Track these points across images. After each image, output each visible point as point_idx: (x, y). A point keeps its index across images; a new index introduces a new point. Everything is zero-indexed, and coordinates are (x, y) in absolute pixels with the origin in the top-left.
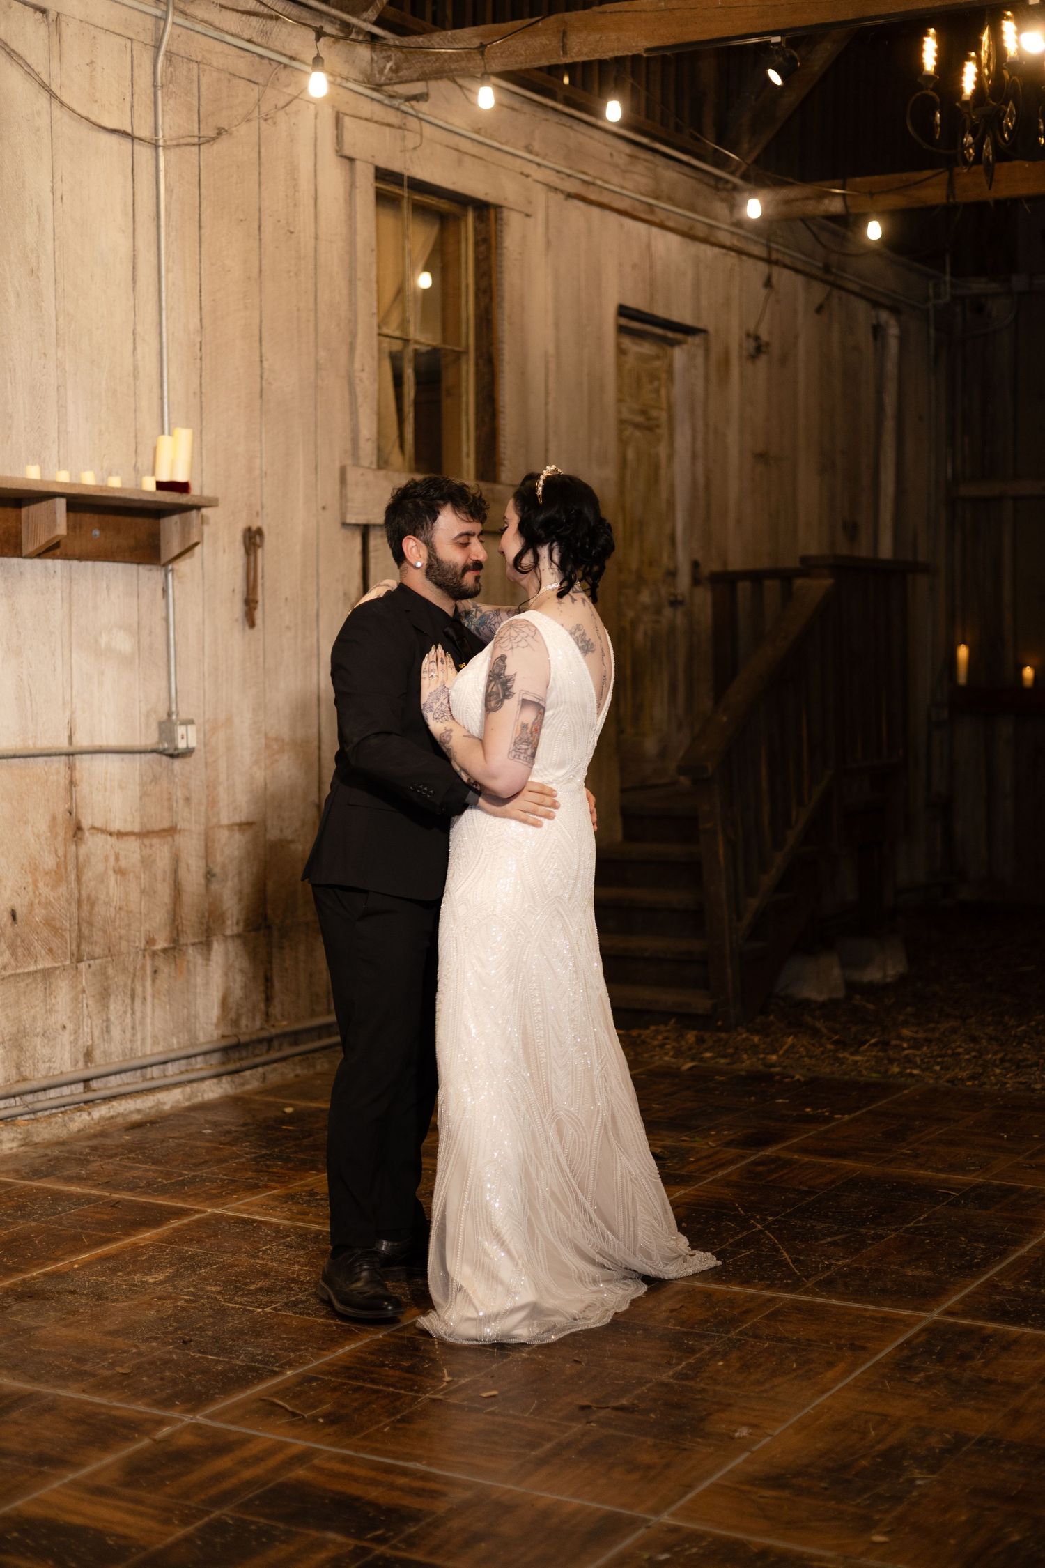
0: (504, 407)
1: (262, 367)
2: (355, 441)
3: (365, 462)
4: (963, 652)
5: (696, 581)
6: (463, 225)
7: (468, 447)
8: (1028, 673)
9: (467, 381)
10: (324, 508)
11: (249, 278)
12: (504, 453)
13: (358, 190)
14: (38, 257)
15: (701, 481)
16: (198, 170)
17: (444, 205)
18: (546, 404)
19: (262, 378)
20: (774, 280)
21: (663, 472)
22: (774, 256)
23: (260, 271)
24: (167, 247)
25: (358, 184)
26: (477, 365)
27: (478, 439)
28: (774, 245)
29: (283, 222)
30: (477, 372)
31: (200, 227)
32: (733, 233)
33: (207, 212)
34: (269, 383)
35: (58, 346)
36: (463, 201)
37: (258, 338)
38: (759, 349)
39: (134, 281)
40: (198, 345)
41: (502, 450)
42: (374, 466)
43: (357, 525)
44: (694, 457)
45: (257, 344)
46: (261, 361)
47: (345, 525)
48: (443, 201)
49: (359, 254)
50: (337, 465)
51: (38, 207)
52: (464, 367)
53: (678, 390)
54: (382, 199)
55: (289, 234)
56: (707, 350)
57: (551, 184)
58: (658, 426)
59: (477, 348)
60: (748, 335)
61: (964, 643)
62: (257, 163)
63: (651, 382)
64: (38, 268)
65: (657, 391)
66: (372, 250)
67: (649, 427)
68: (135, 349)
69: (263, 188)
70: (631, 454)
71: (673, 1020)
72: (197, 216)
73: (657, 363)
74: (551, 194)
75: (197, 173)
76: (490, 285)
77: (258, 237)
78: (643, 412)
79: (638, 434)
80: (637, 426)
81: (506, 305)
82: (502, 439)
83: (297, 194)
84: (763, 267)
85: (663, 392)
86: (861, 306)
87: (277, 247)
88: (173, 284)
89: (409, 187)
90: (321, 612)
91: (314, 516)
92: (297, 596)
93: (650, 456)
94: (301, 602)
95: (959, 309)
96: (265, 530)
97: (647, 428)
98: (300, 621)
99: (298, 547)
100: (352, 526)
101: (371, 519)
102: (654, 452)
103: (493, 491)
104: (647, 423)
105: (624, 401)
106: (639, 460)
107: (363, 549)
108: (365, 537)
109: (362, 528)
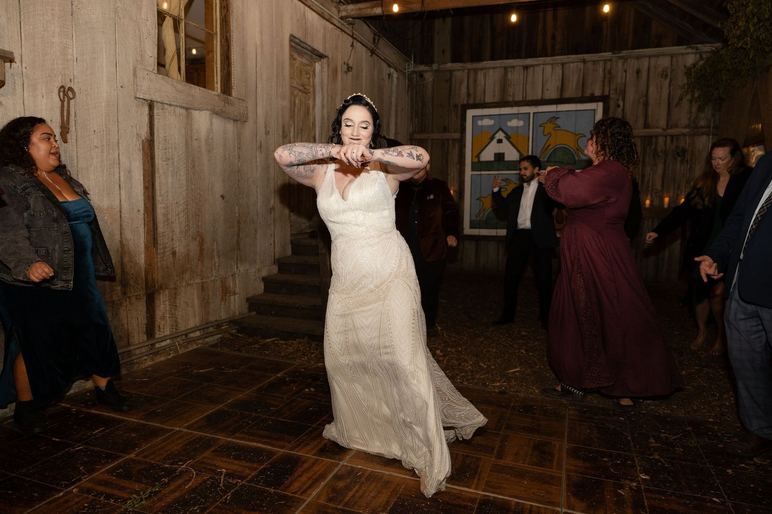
0: (233, 62)
2: (142, 56)
3: (149, 68)
7: (217, 79)
9: (217, 48)
10: (122, 87)
15: (326, 116)
18: (256, 67)
19: (72, 4)
20: (354, 44)
21: (311, 111)
22: (355, 36)
26: (221, 42)
27: (222, 76)
28: (354, 32)
30: (221, 45)
32: (339, 21)
38: (349, 69)
42: (155, 71)
43: (145, 100)
44: (323, 106)
50: (131, 66)
52: (215, 42)
53: (317, 80)
56: (328, 65)
58: (309, 93)
59: (221, 33)
60: (344, 63)
63: (306, 74)
65: (309, 79)
67: (305, 92)
70: (297, 101)
73: (309, 68)
76: (227, 4)
78: (303, 86)
79: (300, 93)
80: (300, 90)
81: (234, 15)
82: (233, 76)
84: (350, 39)
85: (311, 80)
86: (385, 65)
90: (121, 141)
91: (115, 90)
92: (103, 130)
93: (305, 104)
94: (106, 134)
95: (415, 76)
96: (76, 90)
97: (304, 92)
98: (105, 144)
99: (103, 104)
100: (141, 100)
101: (154, 98)
102: (307, 102)
103: (227, 99)
104: (304, 91)
105: (294, 79)
106: (301, 104)
107: (150, 113)
108: (151, 106)
109: (149, 101)
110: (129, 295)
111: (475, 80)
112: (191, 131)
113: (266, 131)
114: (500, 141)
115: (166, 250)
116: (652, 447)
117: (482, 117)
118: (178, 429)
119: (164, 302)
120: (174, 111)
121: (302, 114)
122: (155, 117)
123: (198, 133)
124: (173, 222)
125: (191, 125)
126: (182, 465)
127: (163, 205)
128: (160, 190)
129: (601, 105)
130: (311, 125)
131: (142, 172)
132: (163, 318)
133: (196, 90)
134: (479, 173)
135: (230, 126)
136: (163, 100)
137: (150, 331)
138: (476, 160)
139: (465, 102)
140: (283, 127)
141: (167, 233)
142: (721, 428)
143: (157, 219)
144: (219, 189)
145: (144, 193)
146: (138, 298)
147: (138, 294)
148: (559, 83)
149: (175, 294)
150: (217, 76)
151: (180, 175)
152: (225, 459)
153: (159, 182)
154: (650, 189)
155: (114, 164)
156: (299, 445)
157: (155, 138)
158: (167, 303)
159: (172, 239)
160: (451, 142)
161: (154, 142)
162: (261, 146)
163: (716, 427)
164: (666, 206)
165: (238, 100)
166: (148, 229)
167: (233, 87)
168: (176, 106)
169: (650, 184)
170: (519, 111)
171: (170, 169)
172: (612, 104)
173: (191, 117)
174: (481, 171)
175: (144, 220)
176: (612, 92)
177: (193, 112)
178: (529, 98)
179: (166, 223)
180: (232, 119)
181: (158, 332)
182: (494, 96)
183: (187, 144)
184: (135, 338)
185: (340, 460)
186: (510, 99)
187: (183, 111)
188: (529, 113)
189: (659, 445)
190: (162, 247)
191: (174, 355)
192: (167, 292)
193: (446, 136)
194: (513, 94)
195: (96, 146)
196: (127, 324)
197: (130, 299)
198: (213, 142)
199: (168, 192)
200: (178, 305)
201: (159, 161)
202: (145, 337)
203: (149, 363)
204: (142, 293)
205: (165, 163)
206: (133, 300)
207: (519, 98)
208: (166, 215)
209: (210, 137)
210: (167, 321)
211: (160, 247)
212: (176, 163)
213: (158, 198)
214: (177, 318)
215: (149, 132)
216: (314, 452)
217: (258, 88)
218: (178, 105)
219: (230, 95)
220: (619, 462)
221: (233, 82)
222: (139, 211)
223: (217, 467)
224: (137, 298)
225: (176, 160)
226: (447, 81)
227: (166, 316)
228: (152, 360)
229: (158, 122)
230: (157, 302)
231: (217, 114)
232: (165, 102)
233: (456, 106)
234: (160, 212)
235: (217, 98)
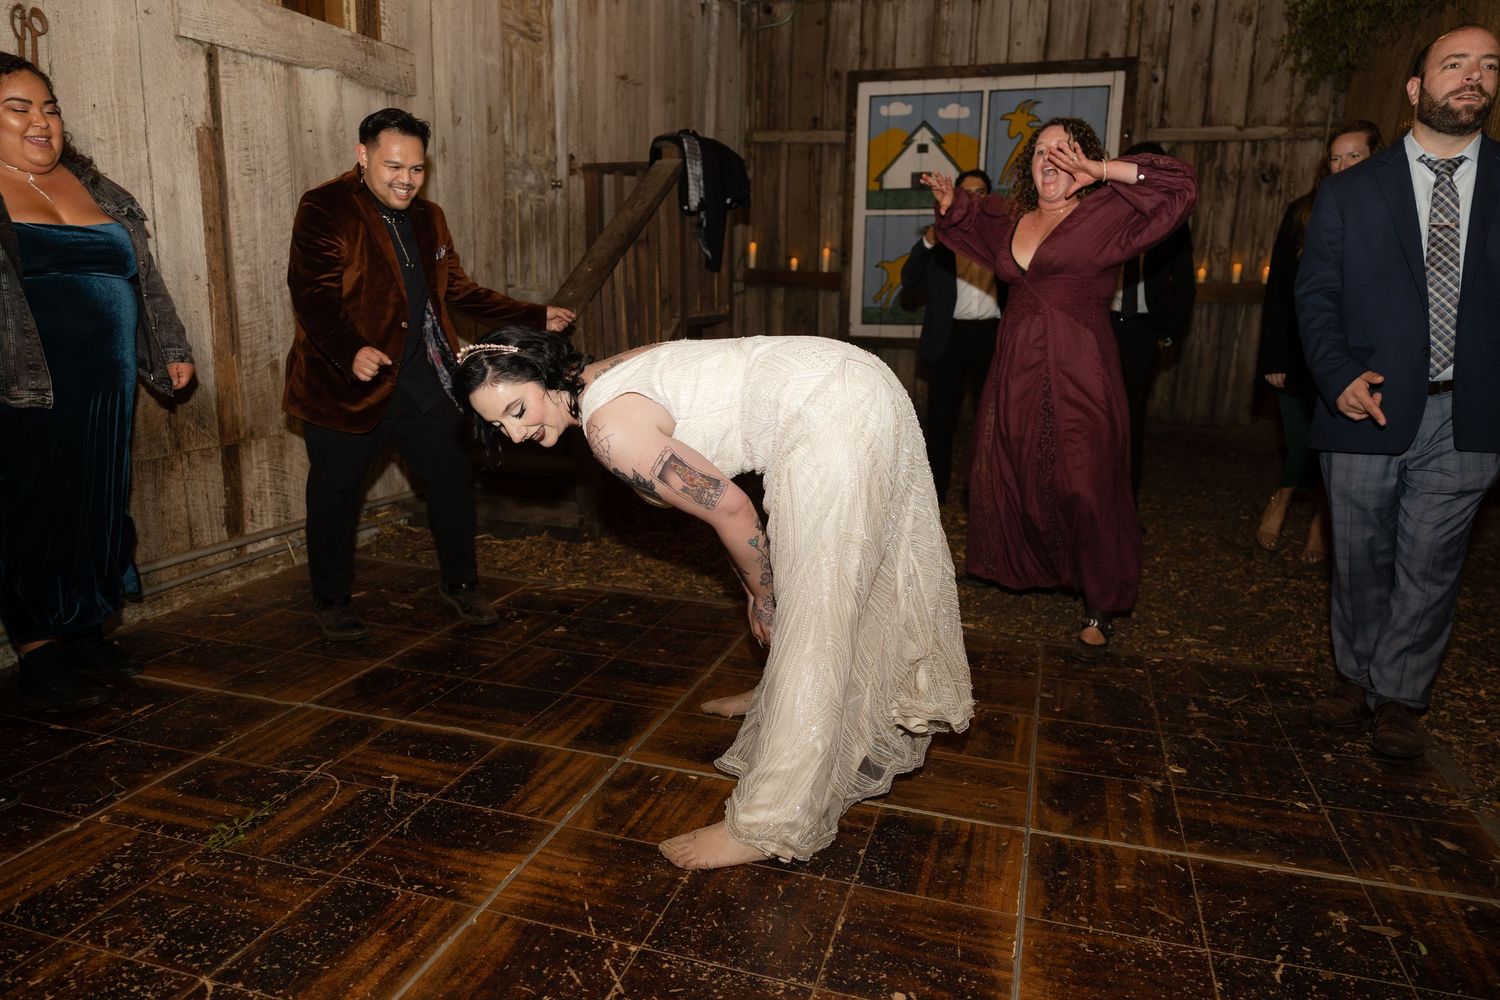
4: (753, 247)
5: (572, 171)
8: (794, 262)
10: (147, 12)
12: (384, 12)
15: (576, 91)
21: (545, 78)
43: (197, 42)
44: (569, 70)
53: (557, 12)
58: (540, 40)
61: (753, 241)
65: (539, 9)
67: (532, 36)
70: (516, 57)
71: (546, 532)
78: (527, 24)
79: (522, 40)
80: (522, 33)
85: (544, 10)
90: (151, 130)
91: (132, 17)
92: (113, 106)
93: (533, 61)
94: (119, 114)
95: (755, 10)
96: (49, 15)
97: (531, 38)
98: (118, 135)
99: (109, 49)
100: (190, 42)
101: (218, 39)
102: (536, 59)
103: (371, 45)
104: (530, 34)
105: (510, 9)
106: (524, 63)
107: (209, 71)
108: (211, 57)
109: (206, 46)
110: (187, 448)
111: (877, 23)
112: (299, 111)
113: (453, 116)
114: (923, 149)
115: (258, 359)
116: (1193, 719)
117: (889, 98)
118: (301, 704)
119: (259, 463)
120: (261, 67)
121: (526, 85)
122: (222, 80)
123: (313, 117)
124: (269, 303)
125: (299, 100)
126: (313, 769)
127: (246, 267)
128: (239, 235)
129: (1121, 76)
130: (546, 107)
131: (199, 197)
132: (259, 495)
133: (306, 25)
134: (881, 212)
136: (237, 42)
137: (234, 520)
138: (875, 186)
139: (856, 68)
140: (490, 109)
141: (260, 323)
142: (1317, 683)
143: (235, 294)
145: (207, 240)
146: (205, 454)
147: (206, 446)
148: (1041, 31)
149: (282, 448)
151: (280, 206)
152: (395, 757)
153: (235, 219)
154: (1208, 247)
155: (139, 179)
156: (538, 728)
157: (224, 124)
158: (266, 465)
159: (270, 338)
160: (826, 149)
161: (221, 134)
162: (443, 150)
163: (1307, 682)
164: (1236, 279)
165: (393, 49)
166: (218, 316)
167: (383, 21)
168: (265, 57)
169: (1208, 239)
170: (961, 86)
171: (258, 192)
172: (1143, 75)
173: (297, 81)
174: (884, 208)
175: (210, 297)
176: (1144, 50)
177: (300, 71)
178: (983, 61)
179: (255, 305)
180: (383, 89)
181: (250, 523)
182: (913, 56)
183: (290, 139)
184: (205, 534)
185: (618, 754)
186: (946, 62)
187: (279, 69)
188: (982, 92)
189: (1206, 715)
190: (248, 353)
191: (285, 567)
192: (264, 444)
193: (817, 136)
194: (952, 51)
195: (99, 139)
196: (187, 506)
197: (189, 457)
198: (344, 136)
199: (256, 240)
200: (287, 471)
201: (233, 174)
202: (224, 533)
203: (236, 583)
204: (213, 444)
205: (246, 178)
206: (197, 459)
207: (962, 60)
208: (254, 287)
209: (339, 126)
210: (266, 501)
211: (246, 352)
212: (269, 180)
213: (237, 252)
214: (287, 496)
215: (210, 112)
216: (567, 740)
217: (434, 25)
218: (269, 55)
219: (376, 36)
220: (1131, 746)
221: (382, 9)
222: (198, 278)
223: (382, 771)
224: (202, 456)
225: (269, 172)
226: (819, 23)
227: (265, 493)
228: (242, 577)
229: (228, 91)
230: (245, 464)
231: (351, 77)
232: (241, 48)
233: (837, 75)
234: (242, 281)
235: (349, 43)
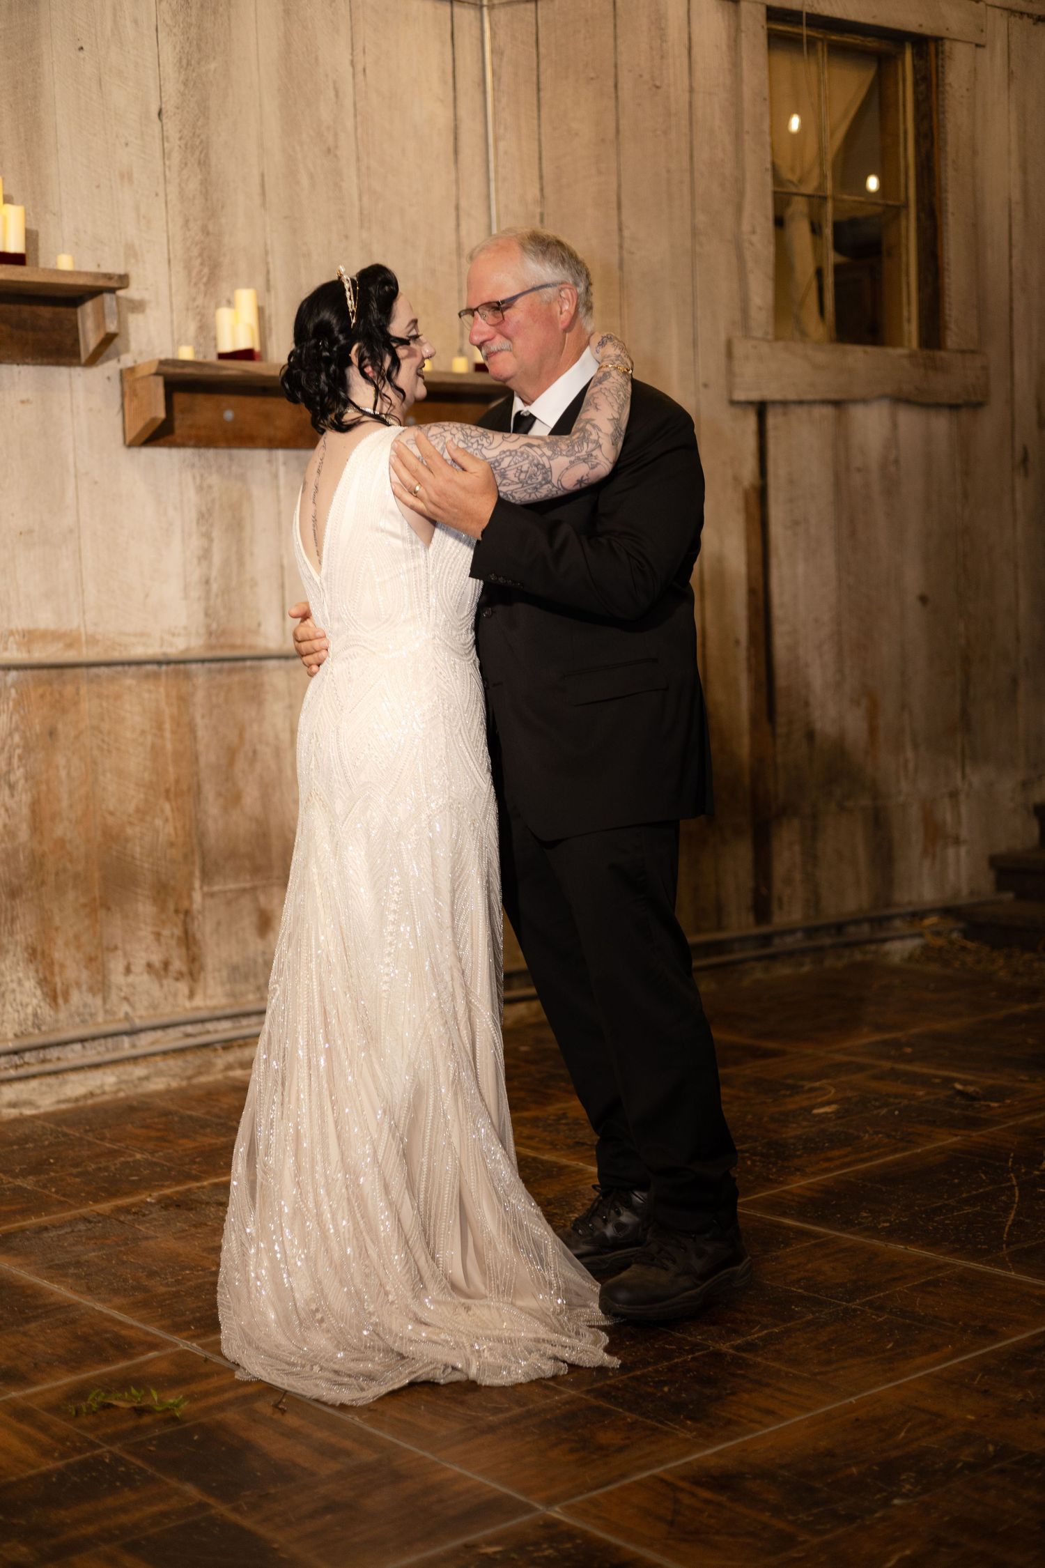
0: (948, 264)
1: (621, 236)
2: (745, 311)
3: (758, 333)
6: (900, 63)
7: (909, 311)
9: (907, 238)
10: (706, 386)
11: (603, 140)
12: (950, 316)
13: (743, 35)
14: (336, 135)
16: (534, 28)
17: (872, 43)
18: (1011, 257)
19: (621, 247)
23: (618, 131)
24: (495, 114)
25: (743, 27)
26: (918, 219)
27: (921, 302)
29: (646, 77)
30: (919, 229)
31: (539, 90)
33: (547, 73)
34: (632, 253)
35: (362, 227)
36: (897, 37)
37: (615, 205)
39: (456, 152)
40: (538, 218)
41: (947, 312)
42: (770, 337)
43: (750, 403)
45: (615, 212)
46: (620, 230)
47: (733, 403)
48: (870, 39)
49: (747, 105)
50: (723, 338)
51: (335, 82)
52: (903, 223)
54: (776, 41)
55: (654, 89)
57: (1015, 8)
59: (919, 200)
62: (612, 14)
64: (336, 147)
66: (765, 99)
68: (458, 225)
69: (620, 41)
72: (535, 78)
74: (1012, 19)
75: (534, 31)
76: (931, 128)
77: (613, 95)
81: (950, 149)
82: (947, 299)
83: (664, 45)
87: (639, 105)
88: (506, 153)
89: (807, 25)
91: (692, 394)
100: (743, 404)
101: (768, 396)
103: (935, 359)
107: (759, 430)
108: (762, 414)
109: (758, 405)
110: (721, 822)
112: (848, 450)
113: (1039, 416)
115: (795, 727)
118: (812, 1052)
119: (790, 844)
120: (809, 413)
122: (771, 435)
123: (863, 453)
124: (808, 664)
125: (848, 438)
126: (814, 1083)
127: (786, 627)
128: (781, 594)
132: (788, 881)
133: (859, 357)
135: (941, 424)
136: (786, 395)
141: (796, 689)
143: (775, 658)
144: (913, 579)
145: (748, 603)
146: (738, 830)
147: (738, 821)
149: (815, 829)
150: (909, 304)
151: (823, 558)
153: (777, 578)
157: (770, 480)
158: (797, 848)
159: (807, 705)
161: (767, 491)
162: (1025, 460)
165: (961, 354)
166: (756, 682)
167: (948, 324)
168: (814, 401)
171: (802, 544)
173: (848, 421)
175: (750, 661)
177: (852, 408)
179: (794, 668)
180: (945, 406)
181: (778, 911)
183: (837, 481)
184: (733, 914)
187: (828, 411)
192: (796, 823)
196: (717, 884)
197: (721, 830)
198: (898, 468)
199: (797, 596)
200: (820, 855)
201: (777, 529)
202: (751, 919)
204: (745, 819)
205: (791, 532)
206: (729, 834)
208: (793, 648)
209: (893, 457)
210: (796, 888)
211: (782, 720)
212: (813, 530)
213: (778, 612)
214: (818, 885)
215: (758, 471)
217: (1015, 312)
218: (818, 399)
219: (940, 346)
222: (739, 642)
224: (735, 831)
225: (813, 522)
227: (796, 878)
228: (767, 970)
229: (776, 443)
230: (776, 843)
231: (908, 401)
232: (790, 399)
234: (781, 643)
235: (908, 363)
